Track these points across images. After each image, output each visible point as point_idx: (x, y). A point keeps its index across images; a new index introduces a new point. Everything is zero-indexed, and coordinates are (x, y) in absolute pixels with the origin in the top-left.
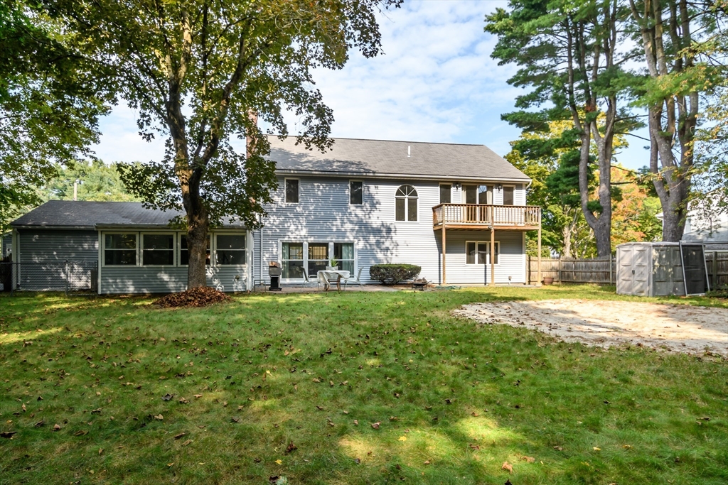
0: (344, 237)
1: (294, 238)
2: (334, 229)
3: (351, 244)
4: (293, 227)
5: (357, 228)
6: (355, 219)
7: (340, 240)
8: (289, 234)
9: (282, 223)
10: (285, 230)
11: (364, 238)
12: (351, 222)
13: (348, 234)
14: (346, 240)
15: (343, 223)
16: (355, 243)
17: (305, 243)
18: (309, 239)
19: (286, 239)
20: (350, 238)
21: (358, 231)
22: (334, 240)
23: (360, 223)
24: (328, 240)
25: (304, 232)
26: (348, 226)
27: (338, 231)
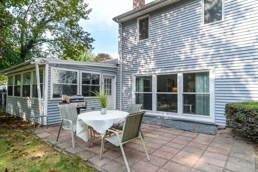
0: (194, 66)
1: (144, 72)
2: (183, 57)
3: (205, 74)
4: (143, 62)
5: (212, 51)
6: (210, 41)
7: (190, 70)
8: (140, 68)
9: (135, 59)
10: (137, 65)
11: (224, 63)
12: (204, 46)
13: (200, 61)
14: (197, 69)
15: (193, 49)
16: (211, 72)
17: (154, 75)
18: (156, 72)
19: (138, 73)
20: (202, 66)
21: (213, 56)
22: (182, 70)
23: (218, 44)
24: (175, 70)
25: (152, 65)
26: (200, 51)
27: (188, 59)
